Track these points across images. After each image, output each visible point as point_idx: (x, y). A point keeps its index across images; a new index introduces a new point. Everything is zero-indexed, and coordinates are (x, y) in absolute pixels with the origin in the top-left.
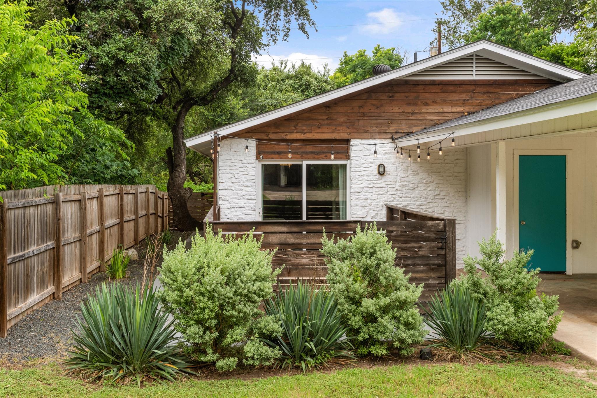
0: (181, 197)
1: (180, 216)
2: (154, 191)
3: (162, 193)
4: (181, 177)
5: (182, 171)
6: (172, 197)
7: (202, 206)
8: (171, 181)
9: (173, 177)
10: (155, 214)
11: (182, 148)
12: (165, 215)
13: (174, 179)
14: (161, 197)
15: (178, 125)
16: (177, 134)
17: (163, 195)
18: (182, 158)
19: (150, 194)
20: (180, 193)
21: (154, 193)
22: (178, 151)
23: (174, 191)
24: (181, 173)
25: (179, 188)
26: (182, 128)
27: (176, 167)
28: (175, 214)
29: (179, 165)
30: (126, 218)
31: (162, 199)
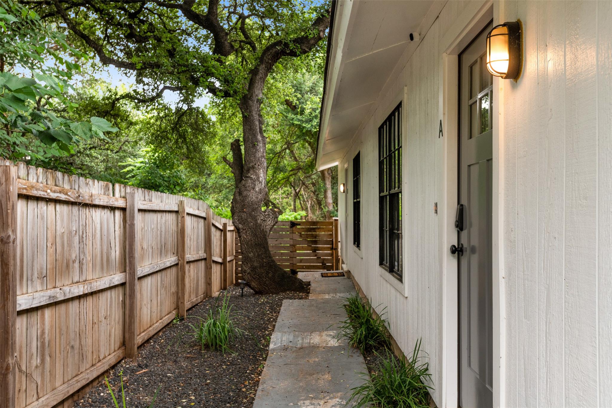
0: (257, 226)
1: (256, 264)
2: (203, 215)
3: (224, 221)
4: (257, 189)
5: (258, 178)
6: (240, 226)
7: (292, 243)
8: (238, 198)
9: (243, 189)
10: (205, 259)
11: (259, 137)
12: (229, 259)
13: (245, 193)
14: (221, 228)
15: (252, 96)
16: (250, 112)
17: (225, 225)
18: (259, 154)
19: (188, 219)
20: (255, 219)
21: (205, 219)
22: (252, 143)
23: (244, 216)
24: (257, 183)
25: (254, 210)
26: (260, 102)
27: (248, 171)
28: (246, 259)
29: (253, 167)
30: (142, 269)
31: (223, 231)
